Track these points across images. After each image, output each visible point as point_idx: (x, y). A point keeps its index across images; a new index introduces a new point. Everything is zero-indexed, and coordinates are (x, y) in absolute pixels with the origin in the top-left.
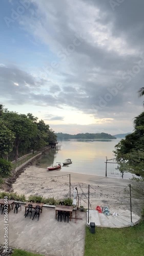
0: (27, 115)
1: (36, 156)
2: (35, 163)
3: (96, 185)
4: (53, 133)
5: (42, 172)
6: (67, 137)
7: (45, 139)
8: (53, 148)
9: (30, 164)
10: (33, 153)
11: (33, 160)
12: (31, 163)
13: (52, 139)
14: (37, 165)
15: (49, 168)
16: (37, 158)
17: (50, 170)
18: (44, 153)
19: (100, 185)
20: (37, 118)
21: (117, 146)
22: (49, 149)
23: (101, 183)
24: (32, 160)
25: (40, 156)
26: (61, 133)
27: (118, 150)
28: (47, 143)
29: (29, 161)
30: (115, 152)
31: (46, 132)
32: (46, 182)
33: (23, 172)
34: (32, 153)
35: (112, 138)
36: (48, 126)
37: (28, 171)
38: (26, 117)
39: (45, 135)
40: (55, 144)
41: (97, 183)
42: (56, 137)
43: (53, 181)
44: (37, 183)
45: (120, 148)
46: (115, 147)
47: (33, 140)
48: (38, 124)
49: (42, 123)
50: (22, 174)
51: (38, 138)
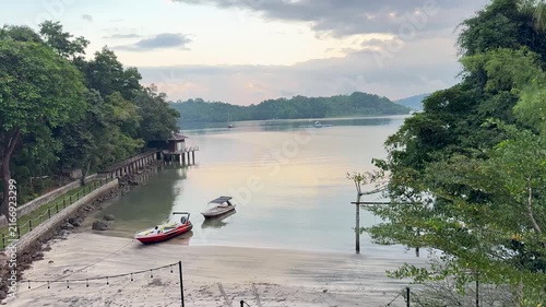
0: (37, 30)
1: (96, 192)
2: (89, 220)
3: (318, 287)
4: (159, 99)
5: (116, 254)
6: (221, 116)
7: (125, 127)
8: (167, 158)
9: (71, 224)
10: (83, 184)
11: (81, 212)
12: (71, 221)
13: (156, 127)
14: (97, 228)
15: (144, 234)
16: (99, 200)
17: (147, 242)
18: (128, 181)
19: (331, 287)
20: (85, 43)
21: (392, 140)
22: (150, 163)
23: (336, 277)
24: (78, 209)
25: (111, 191)
26: (200, 102)
27: (395, 154)
28: (140, 143)
29: (64, 213)
30: (380, 164)
31: (128, 96)
33: (40, 257)
34: (76, 184)
35: (394, 113)
36: (133, 75)
37: (59, 253)
38: (36, 39)
39: (125, 112)
40: (172, 145)
41: (320, 278)
42: (175, 114)
43: (157, 283)
44: (90, 296)
45: (401, 148)
46: (388, 143)
47: (74, 134)
48: (91, 65)
49: (106, 61)
50: (35, 264)
51: (95, 124)
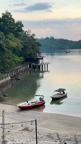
4: (32, 37)
6: (62, 46)
8: (34, 67)
13: (29, 51)
15: (22, 104)
17: (23, 109)
18: (15, 78)
22: (26, 70)
25: (7, 82)
26: (52, 38)
28: (21, 59)
31: (17, 36)
32: (13, 131)
36: (20, 25)
39: (15, 43)
40: (37, 60)
42: (39, 45)
43: (27, 130)
